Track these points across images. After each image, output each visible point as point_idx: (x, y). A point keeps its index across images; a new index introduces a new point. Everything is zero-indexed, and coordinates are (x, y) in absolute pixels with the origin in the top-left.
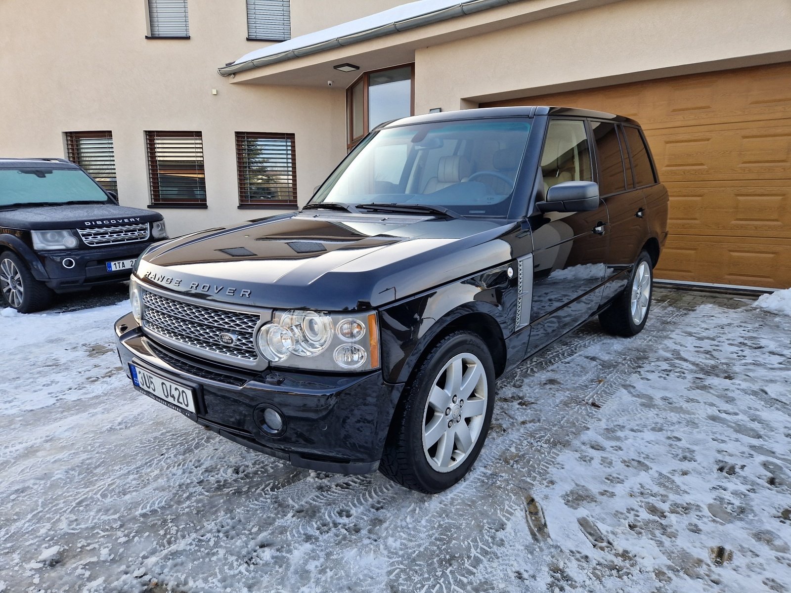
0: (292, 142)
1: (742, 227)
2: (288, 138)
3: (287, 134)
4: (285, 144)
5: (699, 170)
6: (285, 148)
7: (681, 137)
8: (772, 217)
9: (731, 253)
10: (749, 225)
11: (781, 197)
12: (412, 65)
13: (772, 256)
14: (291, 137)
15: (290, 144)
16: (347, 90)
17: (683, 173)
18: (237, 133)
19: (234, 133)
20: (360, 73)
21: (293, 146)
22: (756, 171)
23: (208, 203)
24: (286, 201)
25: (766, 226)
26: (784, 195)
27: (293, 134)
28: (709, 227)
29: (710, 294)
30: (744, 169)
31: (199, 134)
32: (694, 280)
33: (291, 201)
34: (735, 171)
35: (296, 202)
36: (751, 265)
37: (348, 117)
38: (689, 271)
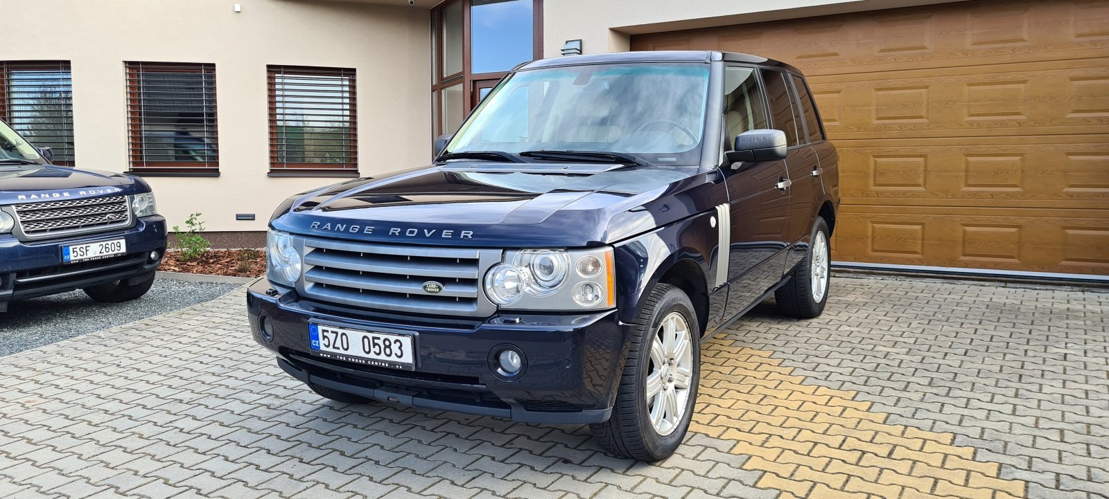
0: (350, 80)
1: (975, 194)
2: (345, 75)
3: (345, 69)
4: (340, 83)
5: (919, 123)
6: (340, 89)
7: (892, 83)
8: (1010, 182)
9: (966, 228)
10: (982, 192)
11: (1020, 157)
13: (1014, 230)
14: (351, 73)
15: (347, 83)
16: (432, 11)
17: (899, 128)
18: (269, 66)
19: (265, 69)
21: (353, 87)
22: (985, 126)
23: (221, 169)
24: (342, 165)
25: (1003, 193)
26: (1021, 155)
27: (354, 70)
28: (937, 195)
29: (945, 281)
30: (971, 123)
31: (211, 67)
32: (922, 263)
33: (347, 165)
34: (962, 125)
35: (356, 165)
36: (989, 242)
37: (434, 47)
38: (916, 253)
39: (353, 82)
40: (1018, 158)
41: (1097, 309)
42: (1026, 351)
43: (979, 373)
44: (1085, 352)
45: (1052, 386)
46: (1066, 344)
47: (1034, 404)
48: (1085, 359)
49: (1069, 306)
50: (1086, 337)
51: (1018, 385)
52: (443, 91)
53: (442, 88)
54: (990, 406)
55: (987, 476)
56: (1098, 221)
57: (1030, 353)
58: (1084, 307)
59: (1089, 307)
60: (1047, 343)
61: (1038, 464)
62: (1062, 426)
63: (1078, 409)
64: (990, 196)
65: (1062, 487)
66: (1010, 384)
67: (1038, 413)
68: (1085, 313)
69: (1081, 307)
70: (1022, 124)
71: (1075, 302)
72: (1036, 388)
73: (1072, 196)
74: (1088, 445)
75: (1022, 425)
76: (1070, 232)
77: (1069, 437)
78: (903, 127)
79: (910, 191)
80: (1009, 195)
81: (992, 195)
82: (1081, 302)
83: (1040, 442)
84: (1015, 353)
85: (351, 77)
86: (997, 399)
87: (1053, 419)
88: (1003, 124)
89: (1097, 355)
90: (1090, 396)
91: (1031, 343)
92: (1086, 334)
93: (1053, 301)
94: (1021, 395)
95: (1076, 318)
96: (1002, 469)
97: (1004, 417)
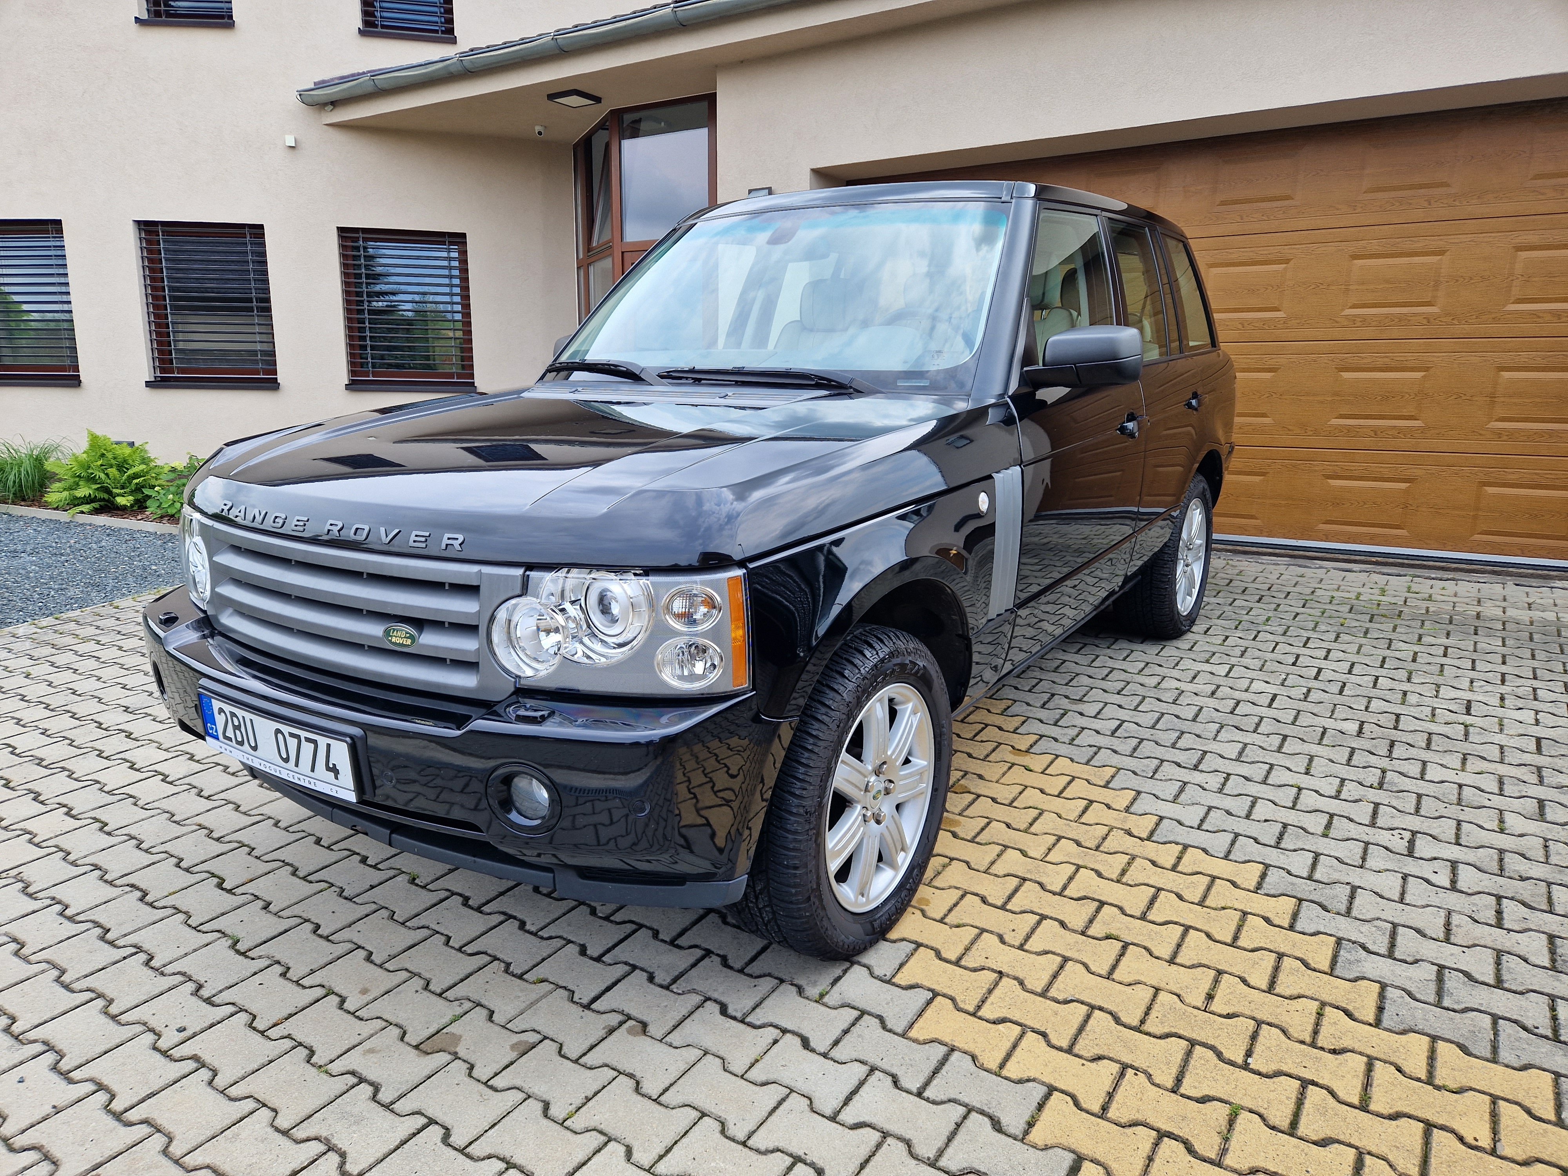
0: (458, 251)
1: (1349, 429)
2: (451, 243)
3: (449, 234)
4: (445, 254)
5: (1273, 319)
6: (445, 263)
7: (1235, 255)
8: (1404, 412)
9: (1329, 481)
11: (1423, 374)
12: (711, 99)
13: (1403, 486)
14: (458, 239)
15: (456, 255)
16: (576, 147)
17: (1240, 326)
18: (341, 230)
19: (336, 230)
20: (603, 110)
21: (464, 262)
22: (1374, 324)
23: (280, 377)
24: (451, 375)
25: (1392, 428)
26: (1425, 370)
27: (463, 235)
28: (1289, 430)
29: (1292, 561)
30: (1353, 319)
31: (257, 231)
32: (1260, 534)
33: (459, 376)
34: (1337, 322)
35: (472, 376)
36: (1365, 503)
37: (579, 202)
38: (1252, 517)
39: (464, 253)
40: (1419, 375)
41: (1524, 616)
42: (1405, 693)
43: (1323, 735)
44: (1502, 699)
45: (1442, 765)
46: (1472, 682)
47: (1409, 803)
48: (1500, 712)
49: (1479, 609)
50: (1504, 669)
51: (1385, 763)
52: (591, 269)
53: (589, 264)
54: (1333, 806)
55: (1315, 970)
56: (1536, 474)
57: (1412, 699)
58: (1504, 613)
59: (1511, 612)
60: (1440, 679)
61: (1407, 942)
62: (1454, 852)
63: (1482, 818)
64: (1372, 434)
65: (1446, 1003)
66: (1373, 760)
67: (1415, 823)
68: (1504, 624)
69: (1499, 612)
70: (1432, 320)
71: (1489, 603)
72: (1414, 769)
73: (1500, 435)
74: (1499, 898)
75: (1387, 848)
76: (1491, 490)
77: (1467, 878)
78: (1246, 325)
79: (1250, 424)
80: (1400, 430)
81: (1376, 431)
82: (1498, 603)
83: (1416, 891)
84: (1387, 698)
85: (462, 249)
86: (1351, 790)
87: (1441, 837)
88: (1402, 320)
89: (1521, 706)
90: (1508, 789)
91: (1415, 679)
92: (1504, 663)
93: (1455, 599)
94: (1392, 783)
95: (1491, 633)
96: (1342, 952)
97: (1354, 831)
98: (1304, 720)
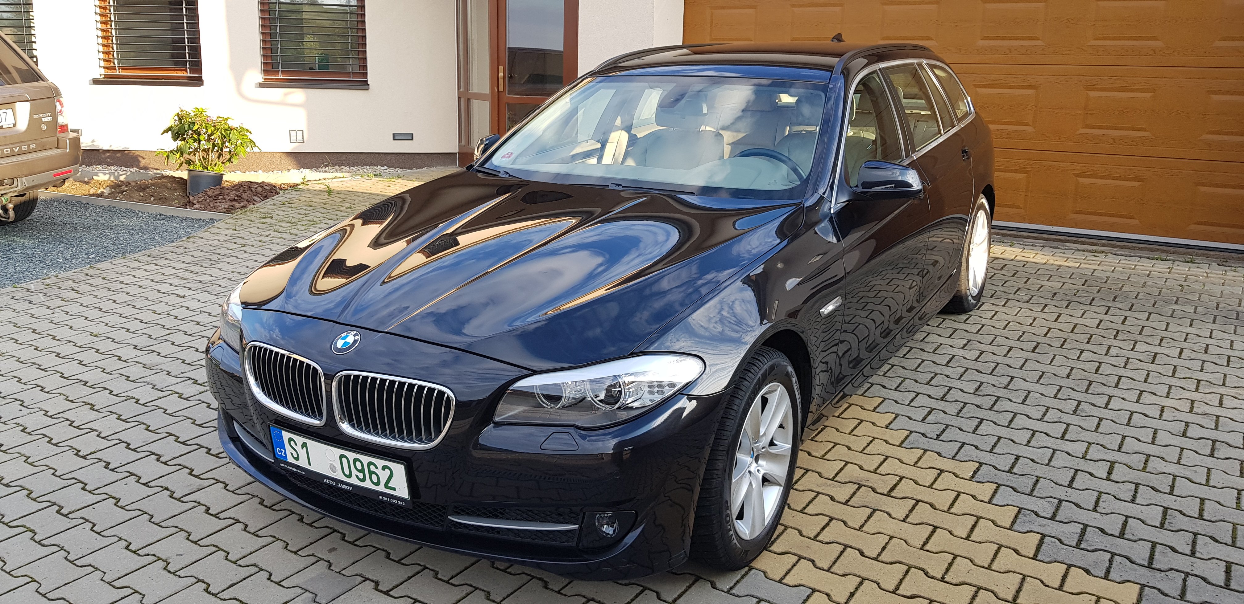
1: (1094, 137)
5: (1033, 46)
9: (1079, 180)
10: (1102, 135)
11: (1152, 94)
13: (1136, 184)
22: (1113, 53)
24: (350, 75)
28: (1047, 137)
32: (1023, 220)
33: (354, 75)
34: (1085, 51)
35: (365, 75)
36: (1107, 197)
38: (1017, 207)
40: (1149, 95)
42: (1110, 347)
43: (1041, 377)
44: (1181, 352)
45: (1123, 399)
46: (1162, 340)
47: (1092, 424)
48: (1177, 362)
49: (1184, 284)
50: (1189, 330)
51: (1081, 397)
54: (1037, 426)
55: (998, 527)
58: (1203, 287)
59: (1208, 287)
60: (1139, 337)
61: (1065, 512)
62: (1116, 456)
64: (1112, 141)
65: (1083, 546)
67: (1092, 438)
70: (1157, 52)
72: (1102, 401)
73: (1210, 145)
74: (1137, 486)
75: (1068, 454)
76: (1204, 189)
77: (1118, 473)
78: (1012, 50)
79: (1016, 132)
80: (1135, 141)
81: (1115, 140)
82: (1200, 280)
84: (1095, 351)
86: (1052, 415)
87: (1108, 447)
88: (1134, 51)
90: (1165, 416)
91: (1120, 337)
92: (1191, 326)
93: (1168, 276)
94: (1083, 411)
95: (1188, 302)
96: (1020, 517)
97: (1049, 442)
98: (1029, 365)
